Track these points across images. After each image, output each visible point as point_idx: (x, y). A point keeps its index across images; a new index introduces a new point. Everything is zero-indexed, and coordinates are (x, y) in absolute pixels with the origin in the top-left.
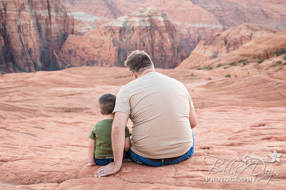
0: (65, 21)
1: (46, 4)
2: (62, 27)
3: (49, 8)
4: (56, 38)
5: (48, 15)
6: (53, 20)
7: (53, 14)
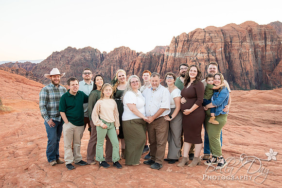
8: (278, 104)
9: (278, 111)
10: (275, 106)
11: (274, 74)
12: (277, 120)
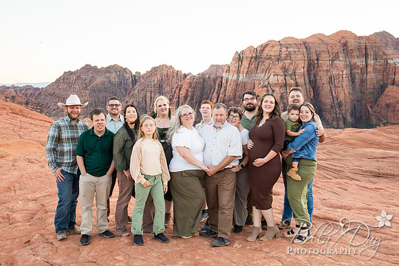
0: (385, 70)
1: (364, 51)
2: (380, 77)
3: (366, 56)
4: (372, 90)
5: (364, 63)
6: (370, 69)
7: (371, 62)
8: (384, 149)
9: (384, 158)
10: (379, 152)
11: (378, 106)
12: (382, 171)
